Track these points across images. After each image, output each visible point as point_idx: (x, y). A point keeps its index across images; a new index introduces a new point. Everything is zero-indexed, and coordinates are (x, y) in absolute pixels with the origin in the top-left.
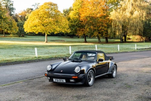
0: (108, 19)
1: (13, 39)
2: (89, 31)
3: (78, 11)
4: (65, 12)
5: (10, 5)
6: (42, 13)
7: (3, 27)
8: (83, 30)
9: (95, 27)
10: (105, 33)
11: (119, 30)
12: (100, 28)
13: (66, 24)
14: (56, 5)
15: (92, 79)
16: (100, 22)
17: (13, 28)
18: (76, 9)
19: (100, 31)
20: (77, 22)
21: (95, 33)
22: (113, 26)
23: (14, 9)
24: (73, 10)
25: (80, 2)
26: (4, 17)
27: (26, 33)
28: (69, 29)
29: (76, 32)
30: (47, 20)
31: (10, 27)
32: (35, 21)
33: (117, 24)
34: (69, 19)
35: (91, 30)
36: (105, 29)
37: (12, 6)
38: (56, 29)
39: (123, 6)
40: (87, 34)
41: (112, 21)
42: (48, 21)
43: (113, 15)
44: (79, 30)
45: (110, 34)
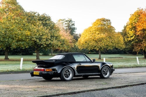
5: (72, 25)
6: (94, 29)
8: (140, 45)
14: (109, 20)
23: (76, 29)
25: (137, 16)
26: (56, 35)
29: (133, 48)
31: (62, 44)
37: (73, 26)
44: (136, 45)
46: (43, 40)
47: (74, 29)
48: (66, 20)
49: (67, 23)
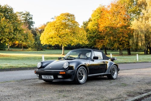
0: (129, 29)
1: (31, 52)
2: (109, 42)
3: (96, 22)
4: (85, 24)
5: (30, 18)
6: (58, 24)
7: (18, 38)
9: (115, 37)
10: (127, 45)
11: (142, 40)
12: (121, 39)
13: (84, 36)
14: (74, 16)
15: (84, 77)
16: (121, 32)
17: (28, 40)
18: (95, 20)
19: (121, 42)
20: (96, 33)
21: (115, 44)
22: (134, 37)
23: (34, 23)
24: (92, 21)
25: (99, 12)
26: (19, 29)
27: (43, 45)
28: (87, 40)
30: (63, 32)
31: (25, 39)
32: (51, 32)
33: (139, 34)
34: (87, 30)
35: (111, 41)
36: (126, 40)
37: (31, 19)
38: (73, 41)
39: (146, 15)
40: (107, 45)
41: (133, 32)
42: (65, 32)
43: (135, 24)
45: (132, 45)
46: (6, 34)
47: (32, 23)
48: (23, 13)
49: (24, 16)
